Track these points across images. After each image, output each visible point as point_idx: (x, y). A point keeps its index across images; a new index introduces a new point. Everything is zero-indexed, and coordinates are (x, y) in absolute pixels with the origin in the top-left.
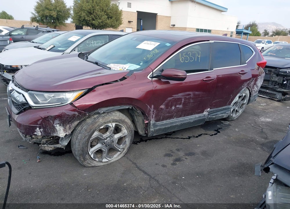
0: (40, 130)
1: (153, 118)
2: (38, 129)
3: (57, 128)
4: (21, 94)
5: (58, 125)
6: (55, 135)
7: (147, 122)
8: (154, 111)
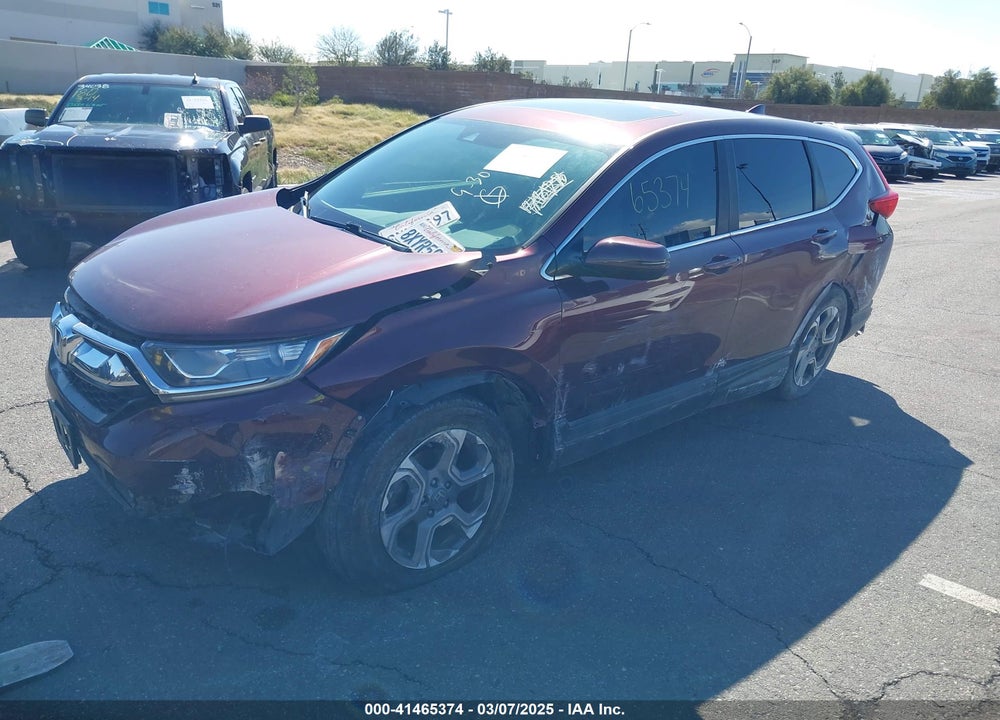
0: (194, 476)
1: (560, 409)
2: (185, 471)
3: (252, 466)
4: (115, 356)
5: (256, 456)
6: (242, 490)
7: (543, 423)
8: (563, 386)
